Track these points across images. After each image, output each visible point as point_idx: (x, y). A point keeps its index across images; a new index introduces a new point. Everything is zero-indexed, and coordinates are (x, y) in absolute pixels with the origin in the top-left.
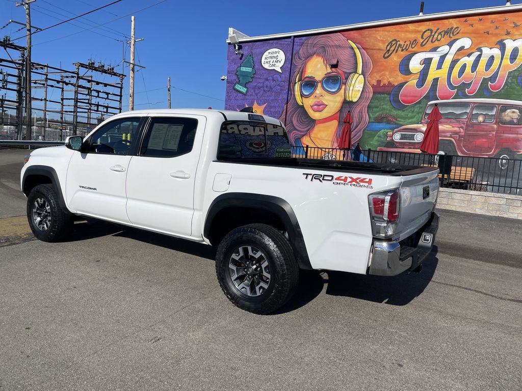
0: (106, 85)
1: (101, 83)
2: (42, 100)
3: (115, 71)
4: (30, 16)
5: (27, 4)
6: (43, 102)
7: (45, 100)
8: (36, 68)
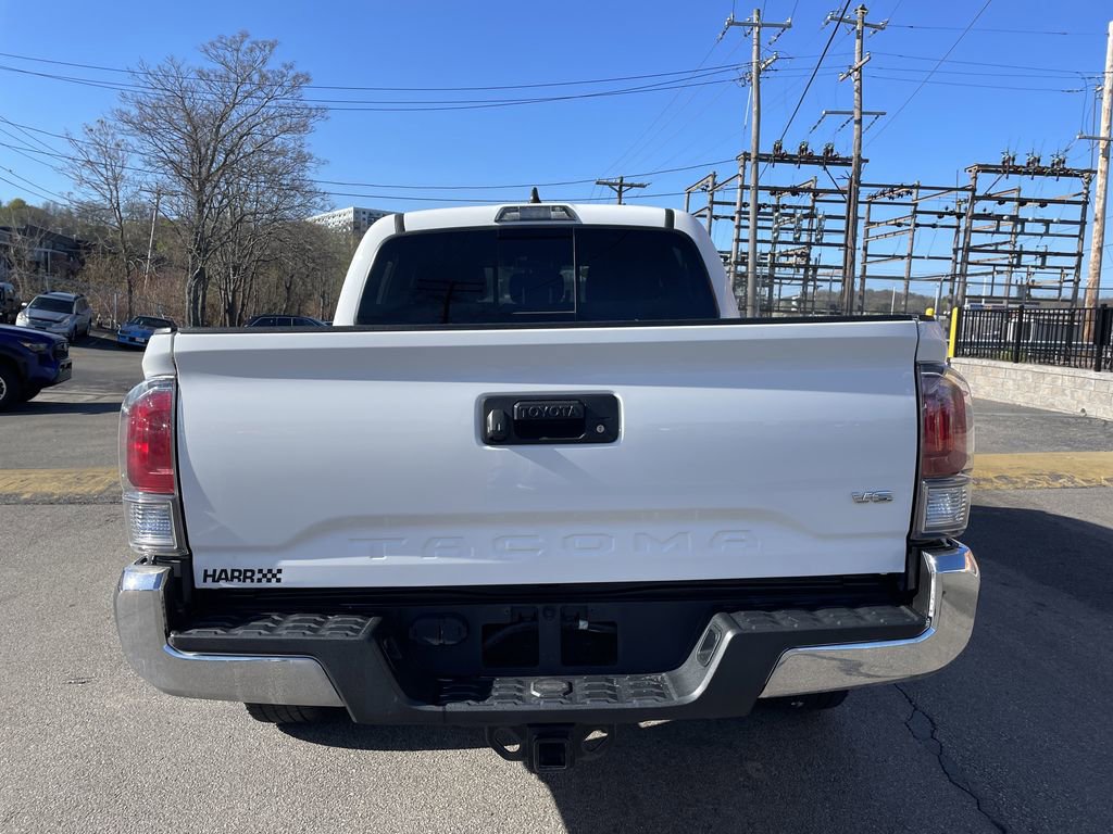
0: (1043, 203)
1: (1031, 201)
2: (902, 257)
3: (1067, 166)
4: (861, 94)
5: (856, 70)
6: (906, 260)
7: (910, 256)
8: (899, 195)
